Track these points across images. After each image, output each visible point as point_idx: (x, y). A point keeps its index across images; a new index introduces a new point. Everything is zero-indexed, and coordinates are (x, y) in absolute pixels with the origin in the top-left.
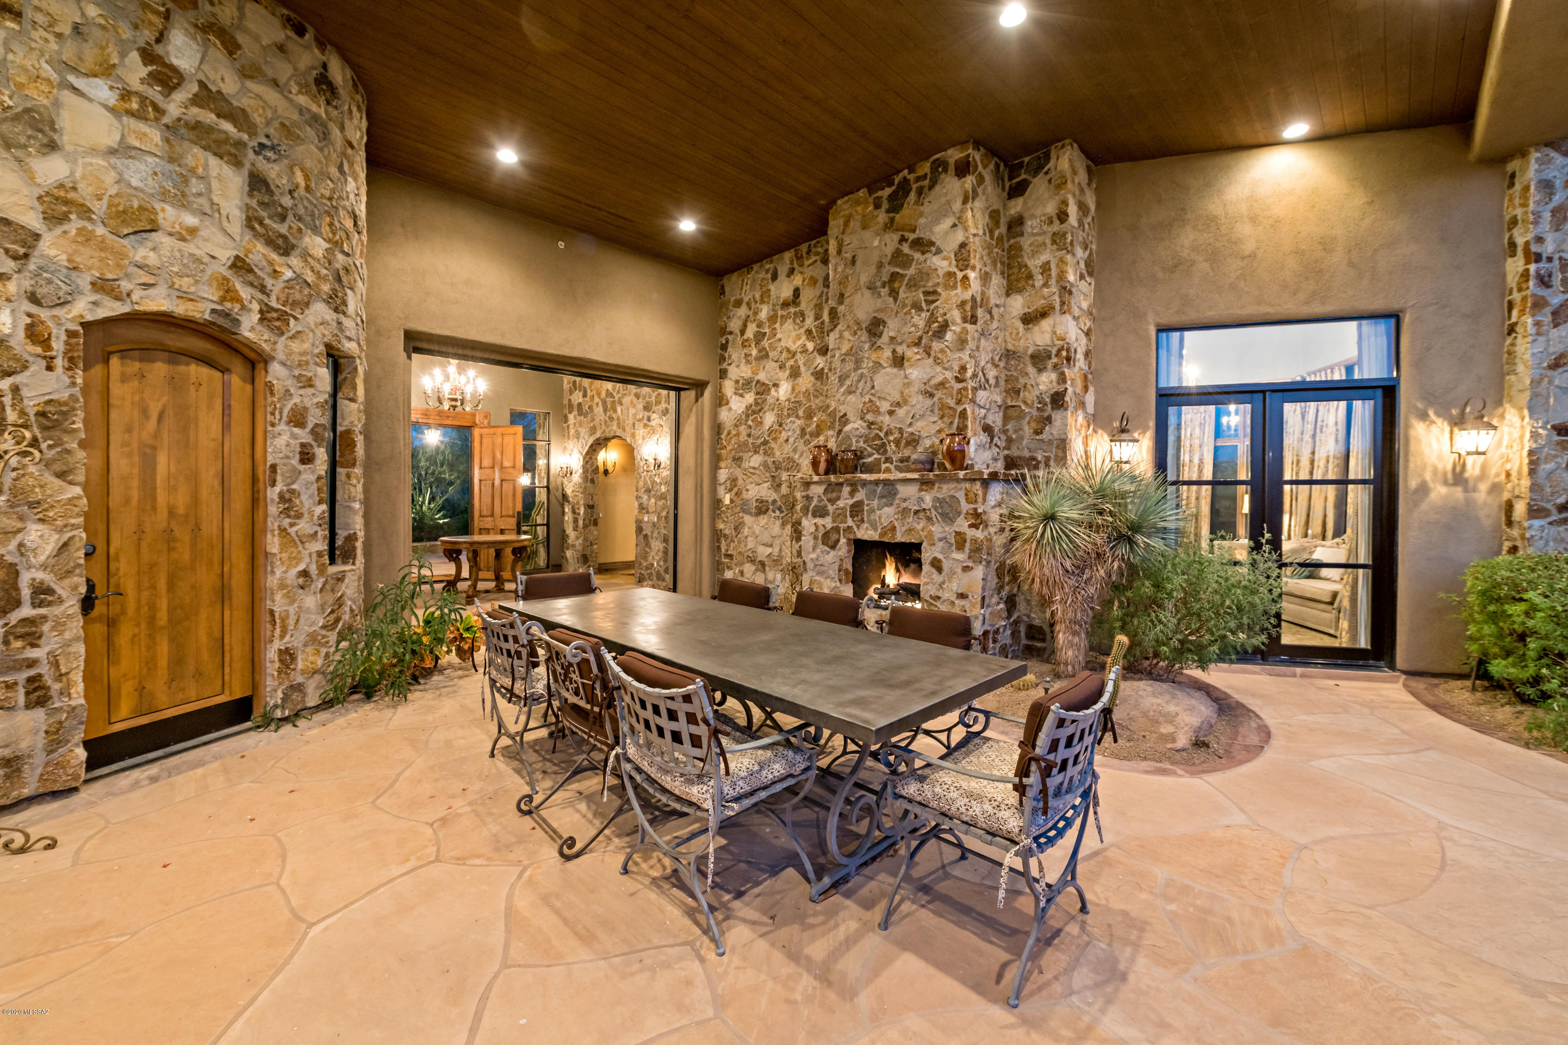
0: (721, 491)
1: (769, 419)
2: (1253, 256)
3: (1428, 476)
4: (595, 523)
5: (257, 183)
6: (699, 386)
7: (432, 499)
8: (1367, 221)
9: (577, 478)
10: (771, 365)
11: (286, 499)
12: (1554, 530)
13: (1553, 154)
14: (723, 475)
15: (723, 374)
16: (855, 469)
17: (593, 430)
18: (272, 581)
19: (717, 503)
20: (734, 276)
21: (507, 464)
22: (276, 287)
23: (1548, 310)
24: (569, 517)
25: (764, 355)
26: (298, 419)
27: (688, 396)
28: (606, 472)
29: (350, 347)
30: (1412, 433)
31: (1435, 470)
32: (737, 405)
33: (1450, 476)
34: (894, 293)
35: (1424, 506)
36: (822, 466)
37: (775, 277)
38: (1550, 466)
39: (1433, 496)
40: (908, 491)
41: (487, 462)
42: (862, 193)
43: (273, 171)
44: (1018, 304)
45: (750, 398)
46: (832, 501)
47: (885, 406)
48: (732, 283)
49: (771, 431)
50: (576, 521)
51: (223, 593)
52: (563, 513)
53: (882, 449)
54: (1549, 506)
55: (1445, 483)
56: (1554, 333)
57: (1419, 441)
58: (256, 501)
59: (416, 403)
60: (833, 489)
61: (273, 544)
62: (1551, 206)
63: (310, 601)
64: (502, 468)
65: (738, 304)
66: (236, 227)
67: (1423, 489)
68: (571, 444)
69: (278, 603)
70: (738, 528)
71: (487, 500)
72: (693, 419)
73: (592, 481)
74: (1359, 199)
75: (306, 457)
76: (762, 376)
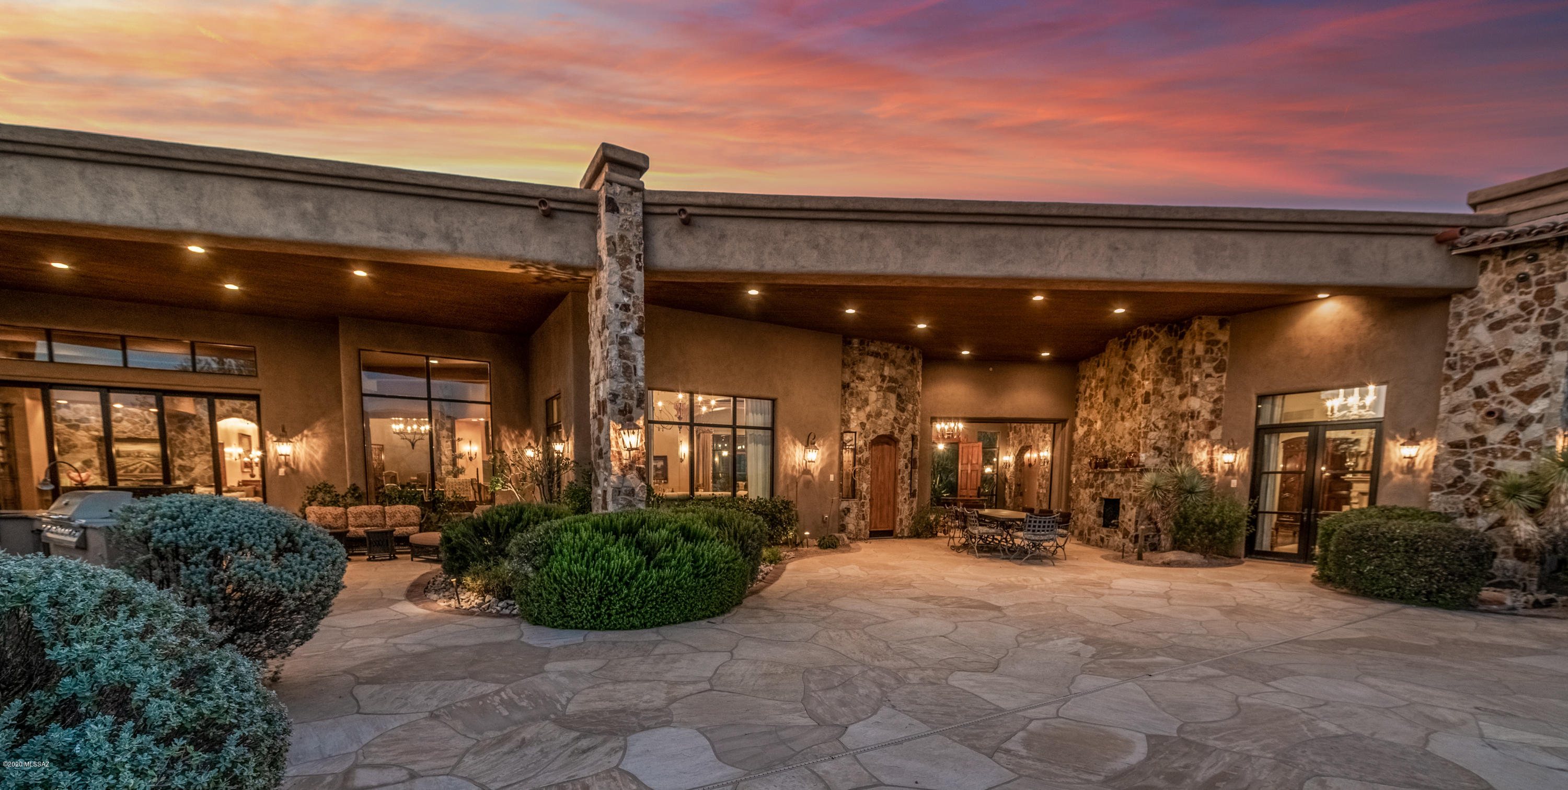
0: (1072, 476)
1: (1092, 439)
2: (1308, 357)
3: (1393, 469)
4: (1021, 494)
5: (899, 396)
6: (1063, 421)
7: (941, 481)
8: (1372, 335)
9: (1012, 469)
10: (1095, 411)
11: (902, 478)
12: (1444, 498)
13: (1464, 298)
14: (1073, 468)
15: (1076, 414)
16: (1106, 467)
17: (1020, 442)
18: (898, 500)
19: (1069, 482)
20: (1083, 363)
21: (974, 462)
22: (901, 421)
23: (1452, 382)
24: (1007, 491)
25: (1092, 407)
26: (905, 457)
27: (1059, 426)
28: (1030, 465)
29: (917, 433)
30: (1387, 447)
31: (1397, 466)
32: (1081, 431)
33: (1405, 469)
34: (1123, 387)
35: (1389, 485)
36: (1093, 465)
37: (1098, 366)
38: (1444, 464)
39: (1395, 480)
40: (1118, 476)
41: (965, 462)
42: (1116, 339)
43: (902, 391)
44: (1178, 390)
45: (1086, 428)
46: (1096, 481)
47: (1117, 438)
48: (1082, 365)
49: (1093, 446)
50: (1010, 493)
51: (889, 502)
52: (1005, 489)
53: (1115, 457)
54: (1443, 485)
55: (1402, 472)
56: (1455, 394)
57: (1389, 451)
58: (896, 479)
59: (934, 434)
60: (1096, 475)
61: (899, 490)
62: (1460, 326)
63: (906, 507)
64: (972, 464)
65: (1084, 377)
66: (894, 410)
67: (1390, 476)
68: (1010, 450)
69: (900, 506)
70: (1078, 495)
71: (964, 481)
72: (1060, 439)
73: (1020, 470)
74: (1369, 322)
75: (906, 467)
76: (1091, 417)
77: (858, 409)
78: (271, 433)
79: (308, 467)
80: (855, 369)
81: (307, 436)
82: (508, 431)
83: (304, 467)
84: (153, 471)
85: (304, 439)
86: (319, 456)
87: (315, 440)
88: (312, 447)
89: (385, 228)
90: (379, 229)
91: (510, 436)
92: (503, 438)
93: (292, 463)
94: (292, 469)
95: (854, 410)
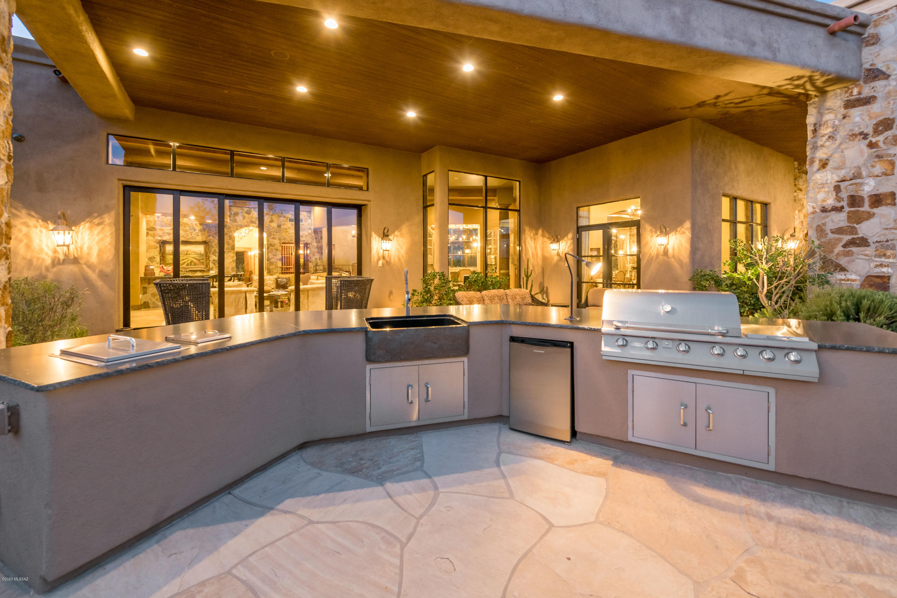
77: (799, 211)
78: (375, 233)
79: (396, 259)
80: (797, 183)
81: (397, 236)
82: (530, 231)
83: (394, 259)
84: (195, 264)
85: (395, 238)
86: (403, 251)
87: (401, 239)
88: (400, 244)
89: (729, 35)
90: (725, 36)
91: (530, 234)
92: (527, 236)
93: (387, 257)
94: (387, 261)
95: (797, 212)
